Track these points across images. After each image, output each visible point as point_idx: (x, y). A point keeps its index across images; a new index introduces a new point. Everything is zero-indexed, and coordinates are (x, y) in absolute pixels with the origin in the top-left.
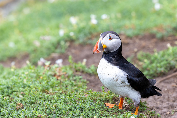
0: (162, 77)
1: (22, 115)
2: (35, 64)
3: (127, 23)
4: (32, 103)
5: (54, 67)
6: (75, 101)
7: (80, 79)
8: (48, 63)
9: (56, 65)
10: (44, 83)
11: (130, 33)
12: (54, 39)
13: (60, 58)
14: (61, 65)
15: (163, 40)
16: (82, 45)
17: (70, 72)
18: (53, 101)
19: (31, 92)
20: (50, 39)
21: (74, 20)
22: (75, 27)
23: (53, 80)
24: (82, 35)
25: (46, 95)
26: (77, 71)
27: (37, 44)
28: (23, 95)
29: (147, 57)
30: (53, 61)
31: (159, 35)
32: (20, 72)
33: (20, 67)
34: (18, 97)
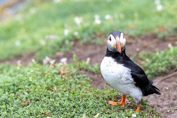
0: (163, 76)
1: (27, 112)
2: (41, 62)
3: (130, 23)
4: (37, 100)
5: (58, 65)
6: (79, 99)
7: (84, 77)
8: (52, 62)
9: (61, 64)
10: (49, 81)
11: (132, 33)
12: (59, 39)
13: (64, 56)
14: (65, 63)
15: (164, 40)
16: (86, 45)
17: (74, 71)
18: (57, 98)
19: (37, 90)
20: (55, 38)
21: (78, 20)
22: (80, 27)
23: (58, 78)
24: (86, 35)
25: (51, 93)
26: (80, 70)
27: (43, 43)
28: (28, 92)
29: (149, 56)
30: (58, 59)
31: (160, 36)
32: (26, 70)
33: (26, 66)
34: (24, 94)
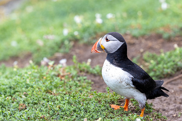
0: (169, 78)
1: (25, 116)
2: (38, 64)
3: (133, 23)
4: (35, 104)
5: (58, 67)
6: (79, 102)
7: (85, 80)
8: (51, 63)
9: (60, 65)
10: (48, 83)
11: (136, 33)
12: (58, 39)
13: (63, 57)
14: (65, 65)
15: (170, 40)
16: (87, 45)
17: (74, 73)
18: (56, 102)
19: (34, 93)
20: (53, 38)
21: (78, 19)
22: (80, 27)
23: (57, 80)
24: (86, 35)
25: (50, 96)
26: (81, 71)
27: (41, 43)
28: (26, 95)
29: (153, 57)
30: (57, 61)
31: (166, 36)
32: (23, 71)
33: (23, 67)
34: (21, 97)
